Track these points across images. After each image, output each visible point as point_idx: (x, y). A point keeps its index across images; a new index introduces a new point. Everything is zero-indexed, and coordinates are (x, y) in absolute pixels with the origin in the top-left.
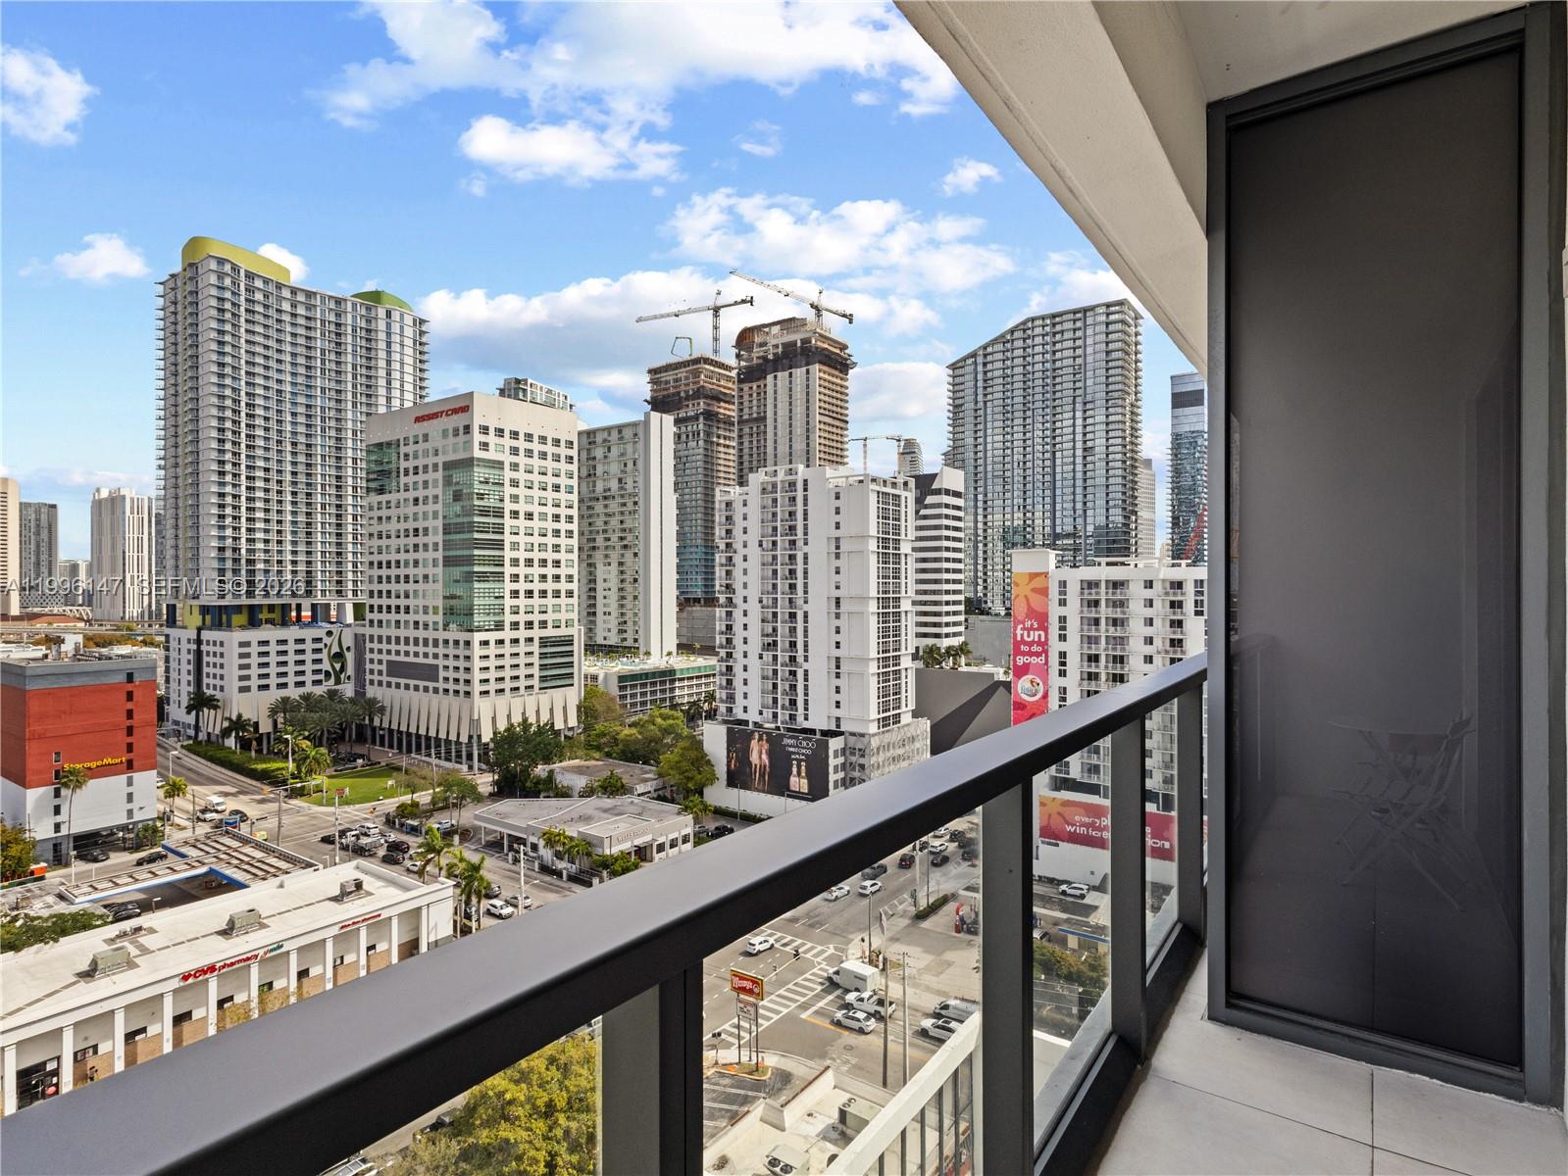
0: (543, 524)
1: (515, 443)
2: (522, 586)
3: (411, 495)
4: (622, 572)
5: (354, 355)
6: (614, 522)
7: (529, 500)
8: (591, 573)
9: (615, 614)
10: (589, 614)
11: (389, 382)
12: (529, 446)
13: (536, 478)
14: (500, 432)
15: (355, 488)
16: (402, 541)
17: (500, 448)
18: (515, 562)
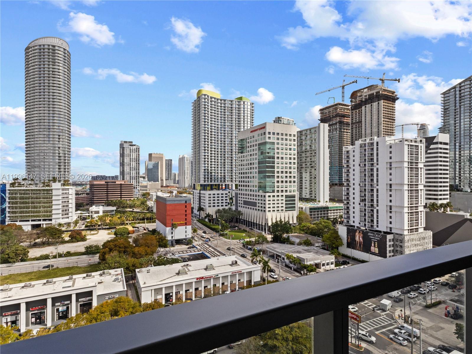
0: (286, 161)
1: (278, 136)
2: (280, 179)
3: (250, 153)
4: (311, 175)
5: (235, 115)
6: (308, 159)
7: (282, 153)
8: (301, 175)
9: (308, 188)
10: (300, 188)
11: (244, 122)
12: (282, 137)
13: (284, 146)
14: (274, 133)
15: (235, 152)
16: (247, 167)
17: (274, 138)
18: (278, 172)
